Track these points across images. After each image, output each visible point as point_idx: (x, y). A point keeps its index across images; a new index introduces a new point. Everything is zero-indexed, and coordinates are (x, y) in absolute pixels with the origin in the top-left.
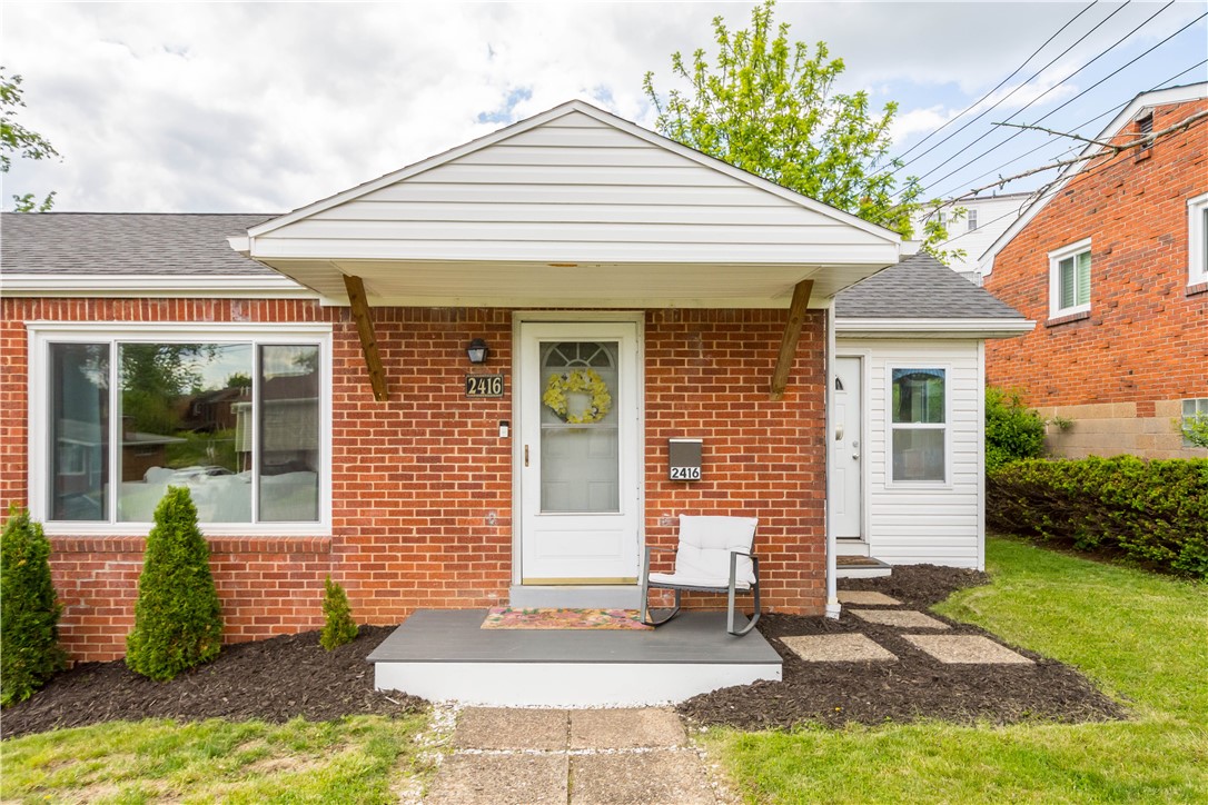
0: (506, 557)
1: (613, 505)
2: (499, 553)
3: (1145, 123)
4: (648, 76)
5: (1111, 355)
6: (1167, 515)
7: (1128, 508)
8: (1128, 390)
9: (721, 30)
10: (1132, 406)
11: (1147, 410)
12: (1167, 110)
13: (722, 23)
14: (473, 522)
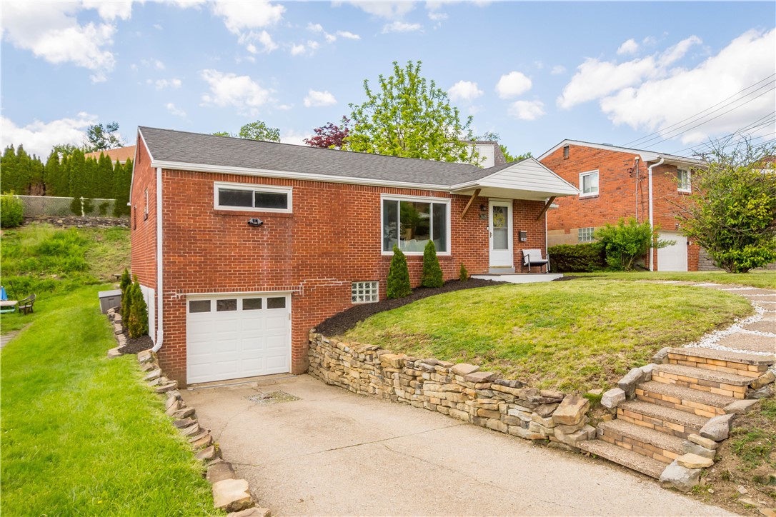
0: (488, 260)
1: (507, 247)
2: (486, 259)
3: (566, 148)
4: (366, 81)
5: (556, 216)
6: (585, 257)
7: (574, 257)
8: (562, 226)
9: (397, 68)
10: (563, 230)
11: (568, 232)
12: (573, 146)
13: (397, 65)
14: (481, 252)
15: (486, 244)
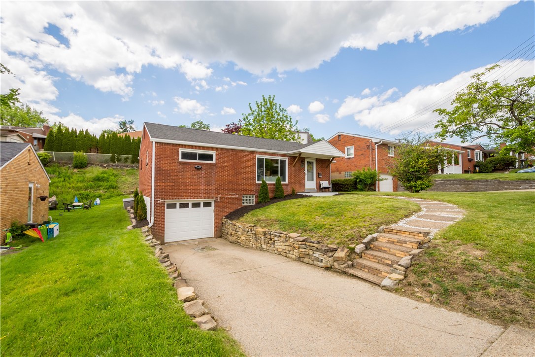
0: (304, 186)
1: (313, 180)
2: (304, 185)
5: (335, 166)
6: (348, 185)
7: (343, 184)
8: (338, 171)
9: (264, 98)
11: (340, 173)
12: (343, 135)
14: (301, 182)
15: (304, 178)
